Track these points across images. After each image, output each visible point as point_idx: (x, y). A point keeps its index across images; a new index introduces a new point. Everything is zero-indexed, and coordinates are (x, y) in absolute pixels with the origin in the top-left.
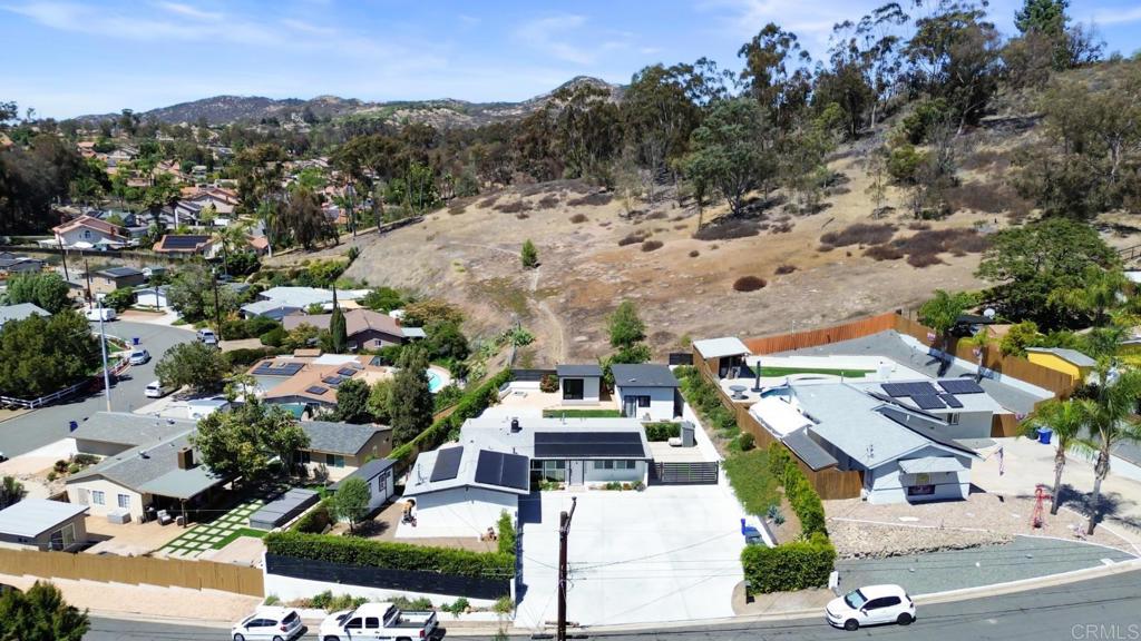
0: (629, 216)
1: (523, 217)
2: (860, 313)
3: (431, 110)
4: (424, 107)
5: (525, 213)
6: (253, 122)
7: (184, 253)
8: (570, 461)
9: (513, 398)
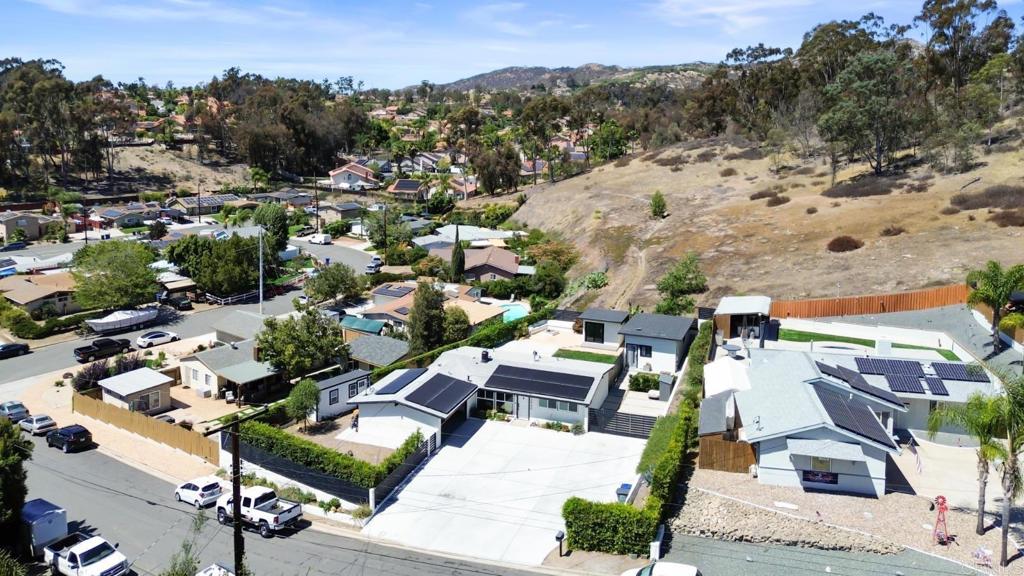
0: (778, 171)
1: (677, 170)
2: (939, 283)
3: (678, 73)
4: (672, 71)
5: (680, 166)
6: (525, 88)
7: (408, 194)
8: (518, 395)
9: (543, 335)
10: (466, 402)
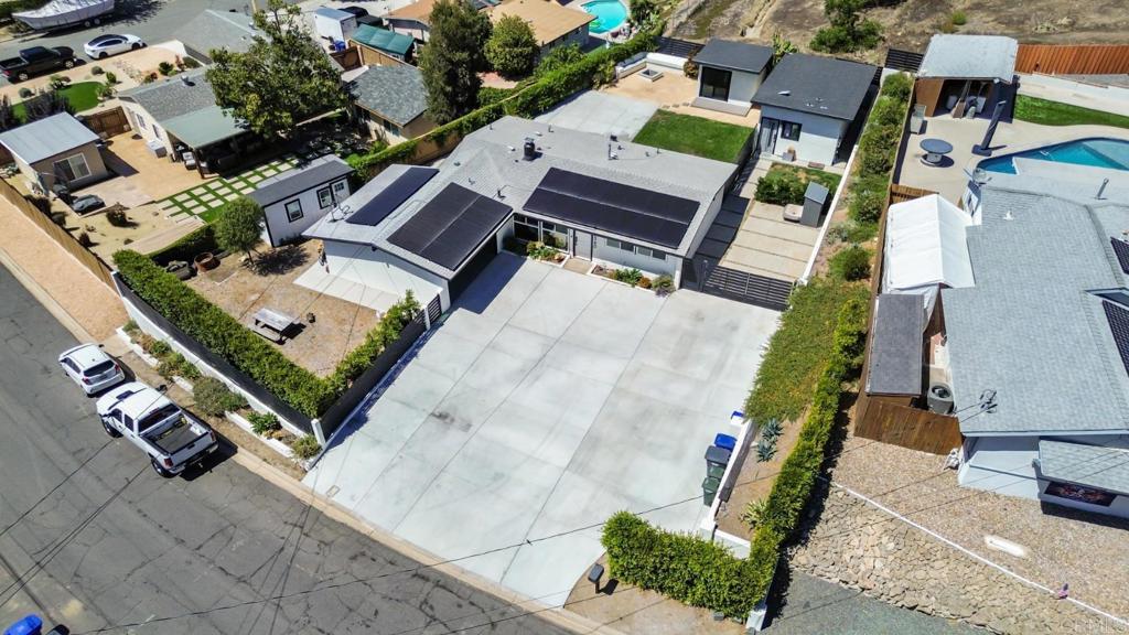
8: (575, 230)
9: (638, 80)
10: (495, 236)
